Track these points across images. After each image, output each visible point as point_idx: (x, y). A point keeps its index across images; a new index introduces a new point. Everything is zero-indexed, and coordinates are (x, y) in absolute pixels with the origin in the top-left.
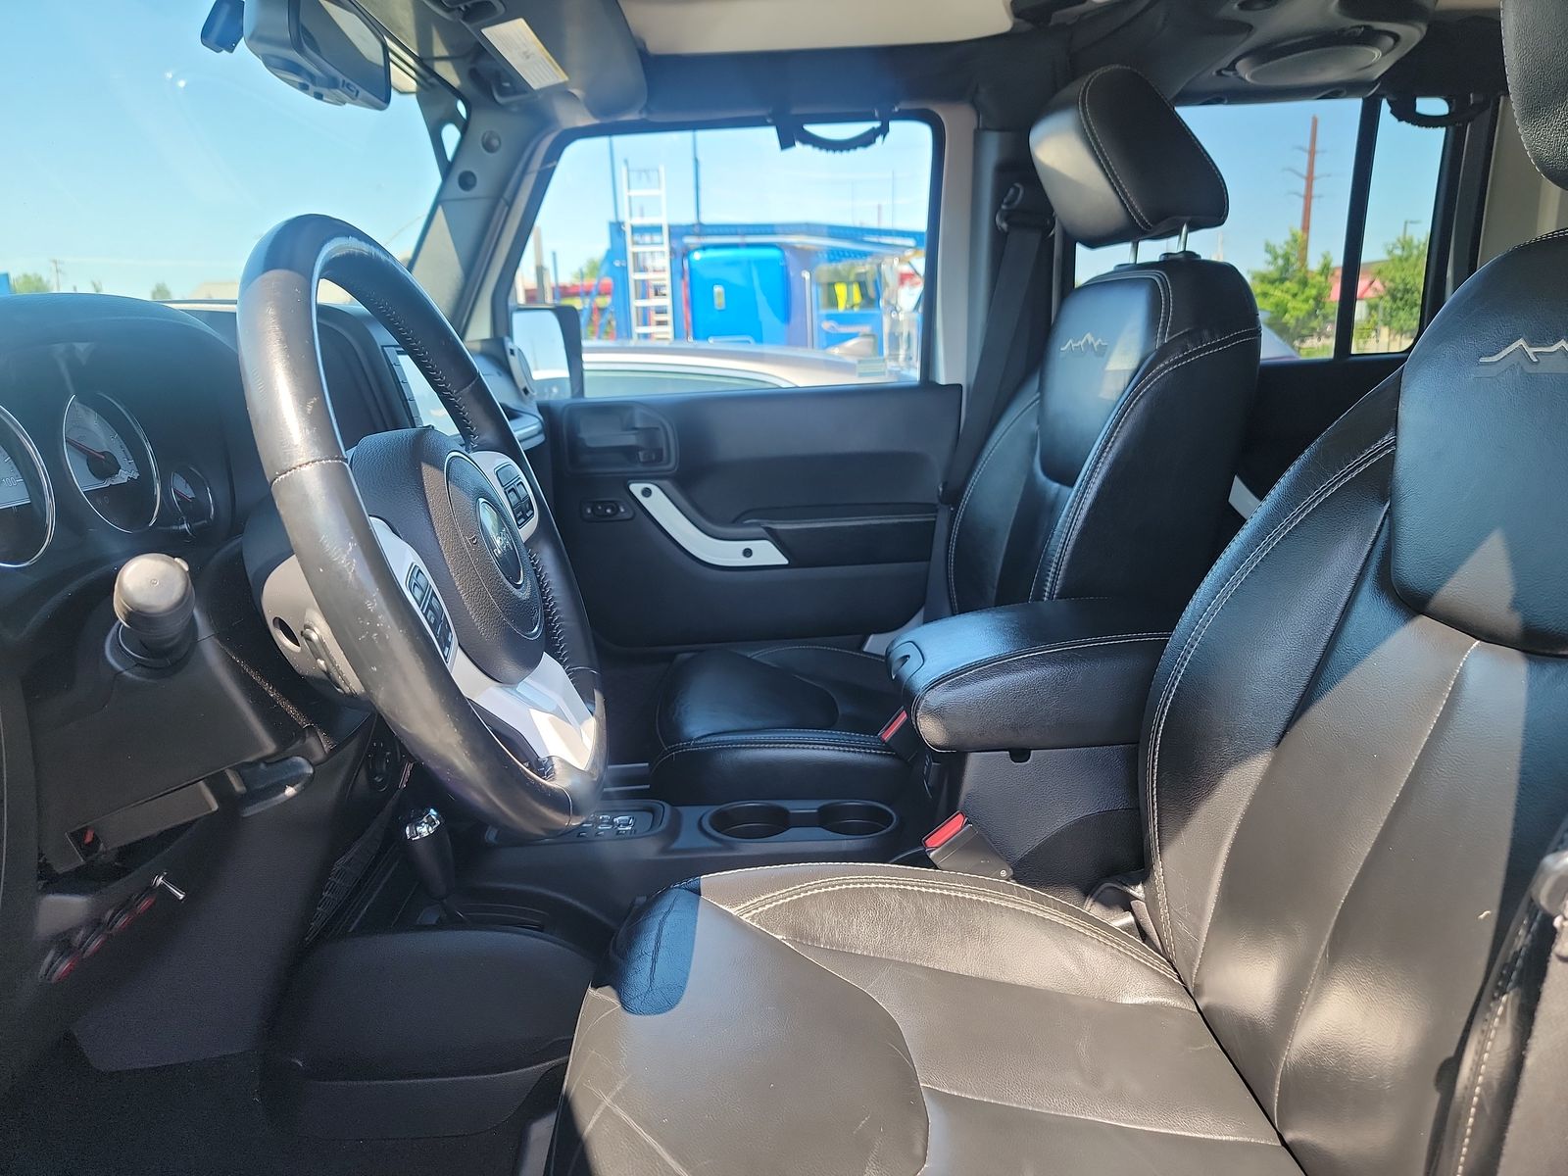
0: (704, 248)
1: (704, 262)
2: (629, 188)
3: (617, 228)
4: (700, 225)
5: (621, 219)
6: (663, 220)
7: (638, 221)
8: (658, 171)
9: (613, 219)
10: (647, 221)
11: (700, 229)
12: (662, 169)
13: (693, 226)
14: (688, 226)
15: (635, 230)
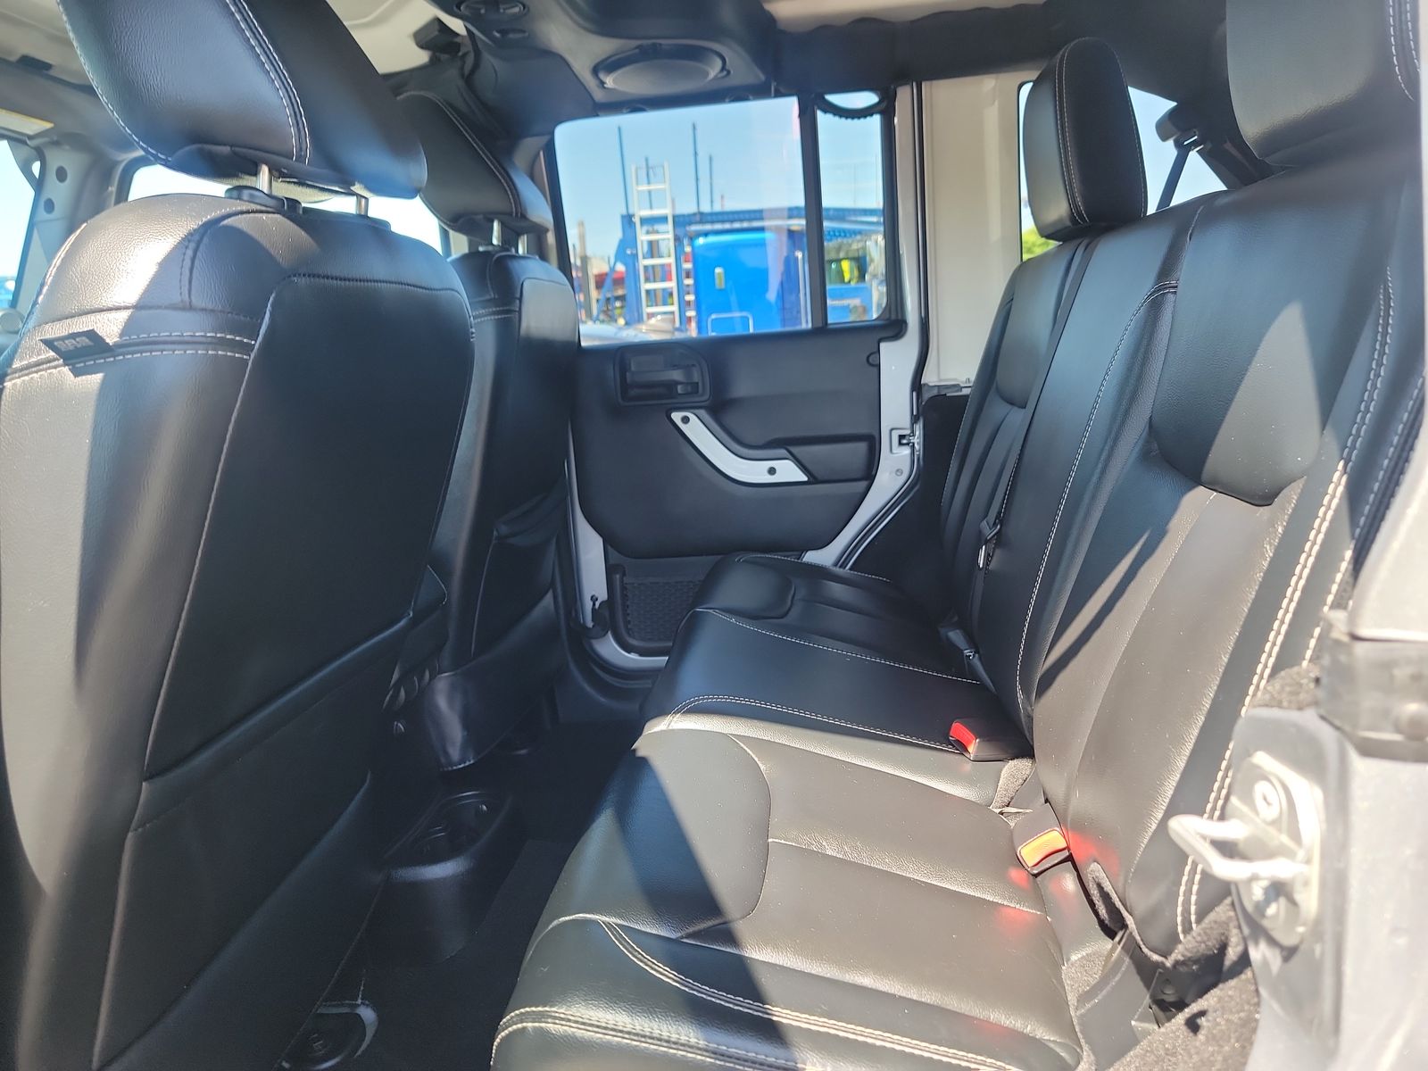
0: (706, 234)
1: (708, 247)
2: (637, 184)
3: (628, 220)
4: (701, 214)
5: (631, 212)
6: (666, 211)
7: (646, 213)
8: (663, 167)
9: (624, 212)
10: (657, 212)
11: (702, 218)
12: (666, 165)
13: (694, 214)
14: (689, 215)
15: (644, 221)
